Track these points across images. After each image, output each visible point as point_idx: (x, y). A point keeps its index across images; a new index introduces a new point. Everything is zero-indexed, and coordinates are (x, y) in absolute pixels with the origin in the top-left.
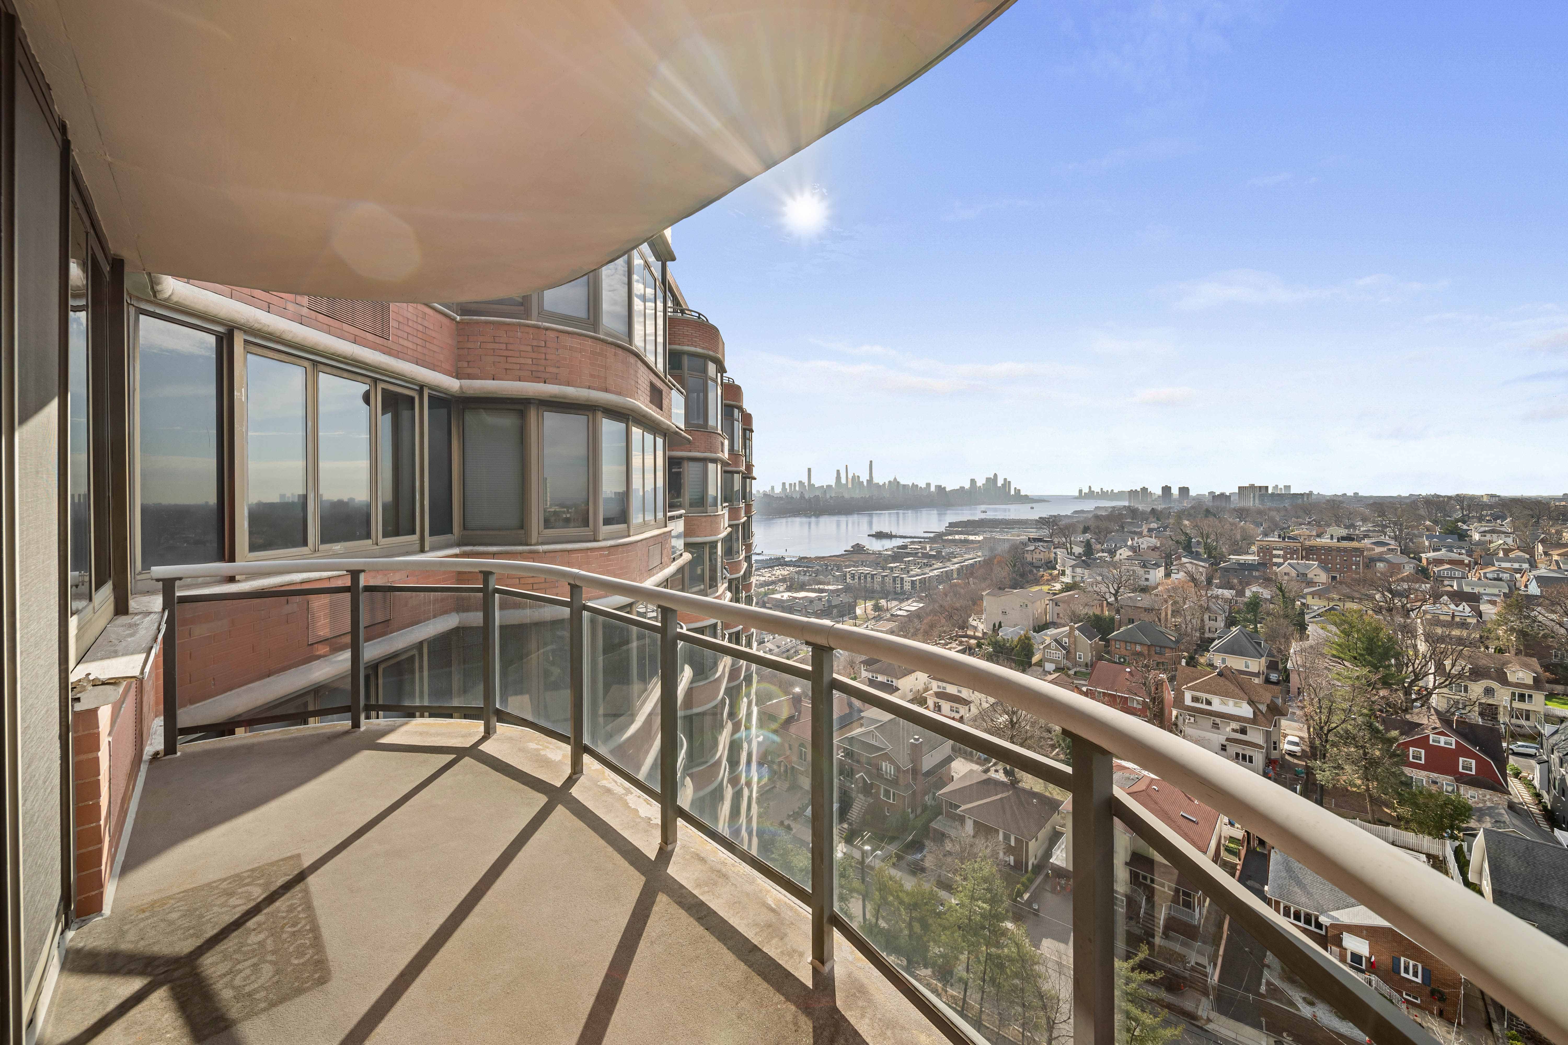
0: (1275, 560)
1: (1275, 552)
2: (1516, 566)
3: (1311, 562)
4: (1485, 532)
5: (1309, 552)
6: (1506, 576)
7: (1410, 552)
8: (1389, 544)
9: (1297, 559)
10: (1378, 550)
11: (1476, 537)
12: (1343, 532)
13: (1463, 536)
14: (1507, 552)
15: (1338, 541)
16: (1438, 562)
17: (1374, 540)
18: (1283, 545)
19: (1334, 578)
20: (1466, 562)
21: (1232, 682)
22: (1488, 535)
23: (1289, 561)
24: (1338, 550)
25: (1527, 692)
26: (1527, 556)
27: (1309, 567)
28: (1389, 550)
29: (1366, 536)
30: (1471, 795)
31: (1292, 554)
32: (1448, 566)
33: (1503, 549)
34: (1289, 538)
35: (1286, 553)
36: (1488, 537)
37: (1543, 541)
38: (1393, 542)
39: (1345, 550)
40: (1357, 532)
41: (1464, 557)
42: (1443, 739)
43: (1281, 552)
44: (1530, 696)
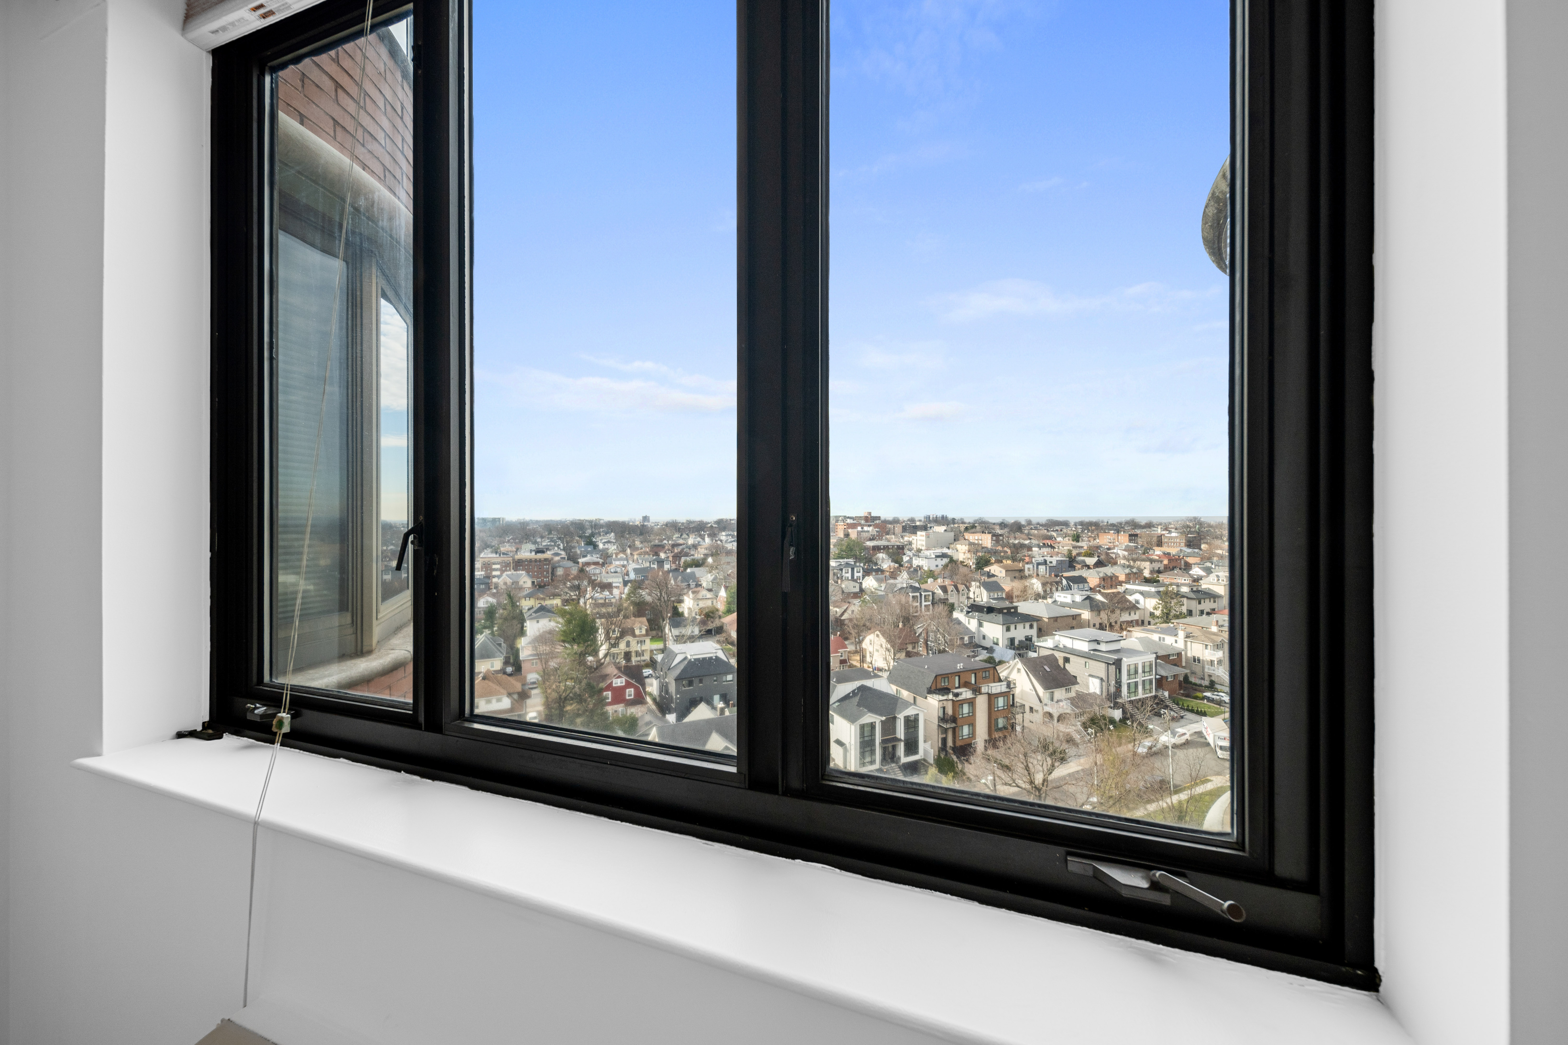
0: (494, 573)
1: (494, 567)
2: (622, 563)
3: (521, 572)
4: (605, 542)
5: (518, 564)
6: (619, 570)
7: (573, 558)
8: (560, 554)
9: (510, 570)
10: (557, 558)
11: (601, 546)
12: (533, 547)
13: (595, 546)
14: (617, 554)
15: (536, 554)
16: (588, 564)
17: (552, 552)
18: (499, 560)
19: (533, 582)
20: (601, 563)
21: (493, 682)
22: (606, 544)
23: (506, 573)
24: (536, 561)
25: (642, 639)
26: (625, 557)
27: (520, 576)
28: (561, 558)
29: (548, 549)
30: (636, 711)
31: (506, 567)
32: (593, 567)
33: (615, 553)
34: (504, 554)
35: (502, 567)
36: (606, 546)
37: (630, 547)
38: (563, 553)
39: (540, 561)
40: (540, 547)
41: (599, 559)
42: (619, 680)
43: (498, 566)
44: (644, 641)
